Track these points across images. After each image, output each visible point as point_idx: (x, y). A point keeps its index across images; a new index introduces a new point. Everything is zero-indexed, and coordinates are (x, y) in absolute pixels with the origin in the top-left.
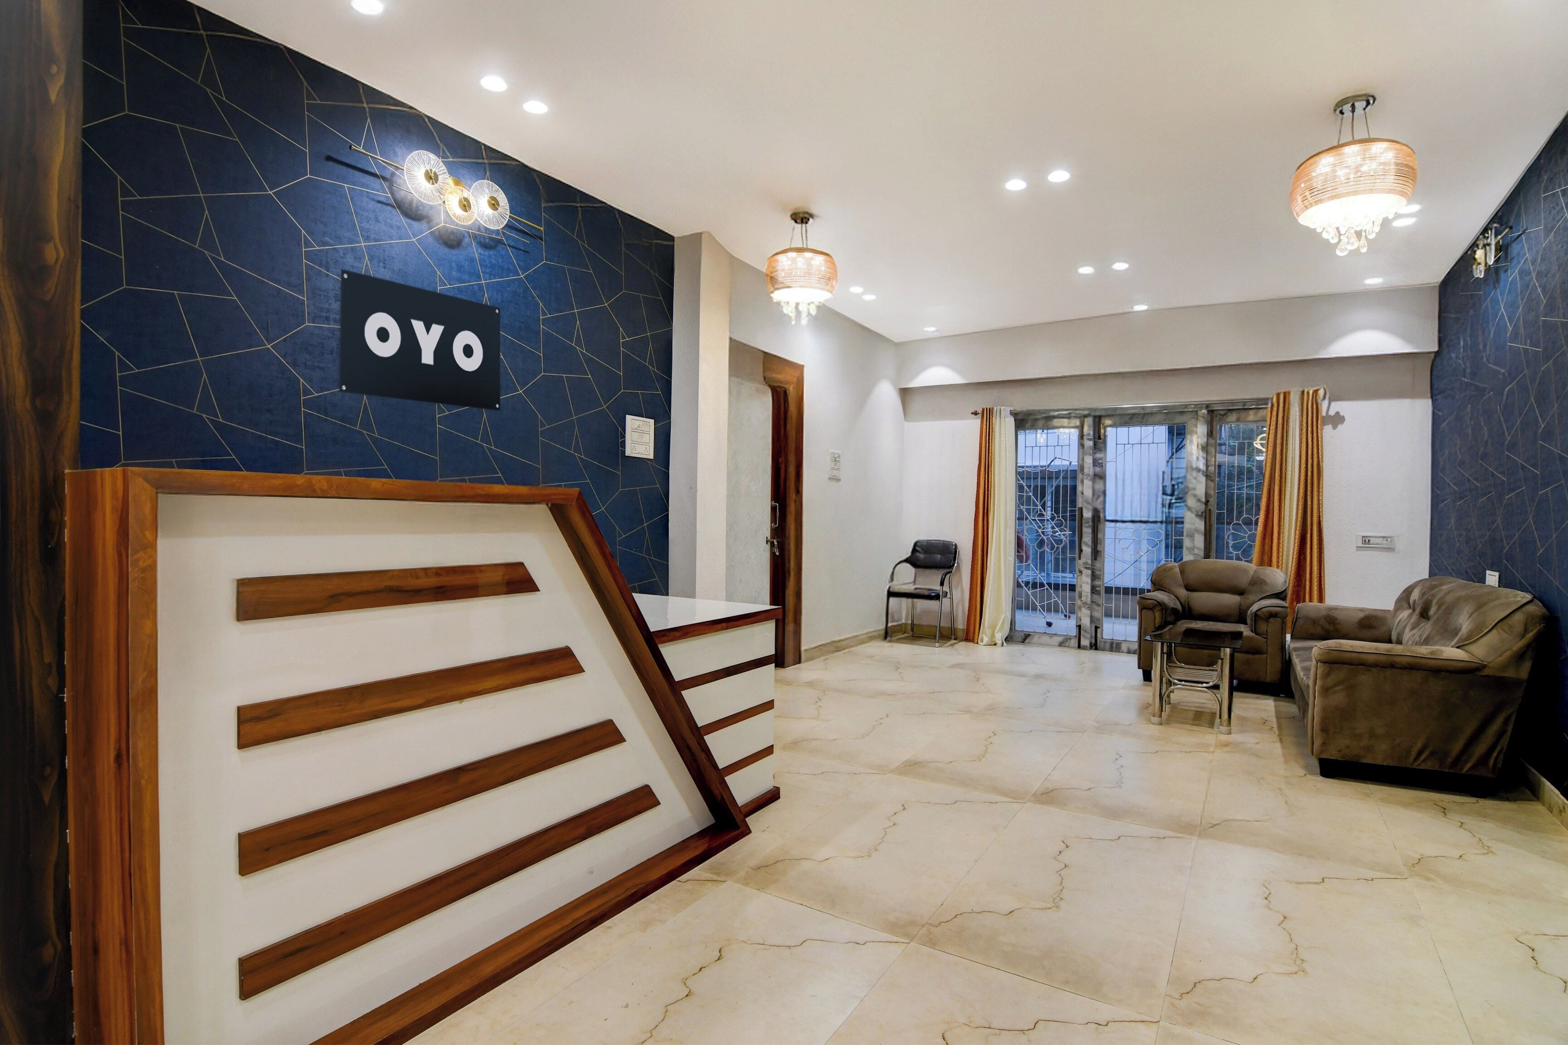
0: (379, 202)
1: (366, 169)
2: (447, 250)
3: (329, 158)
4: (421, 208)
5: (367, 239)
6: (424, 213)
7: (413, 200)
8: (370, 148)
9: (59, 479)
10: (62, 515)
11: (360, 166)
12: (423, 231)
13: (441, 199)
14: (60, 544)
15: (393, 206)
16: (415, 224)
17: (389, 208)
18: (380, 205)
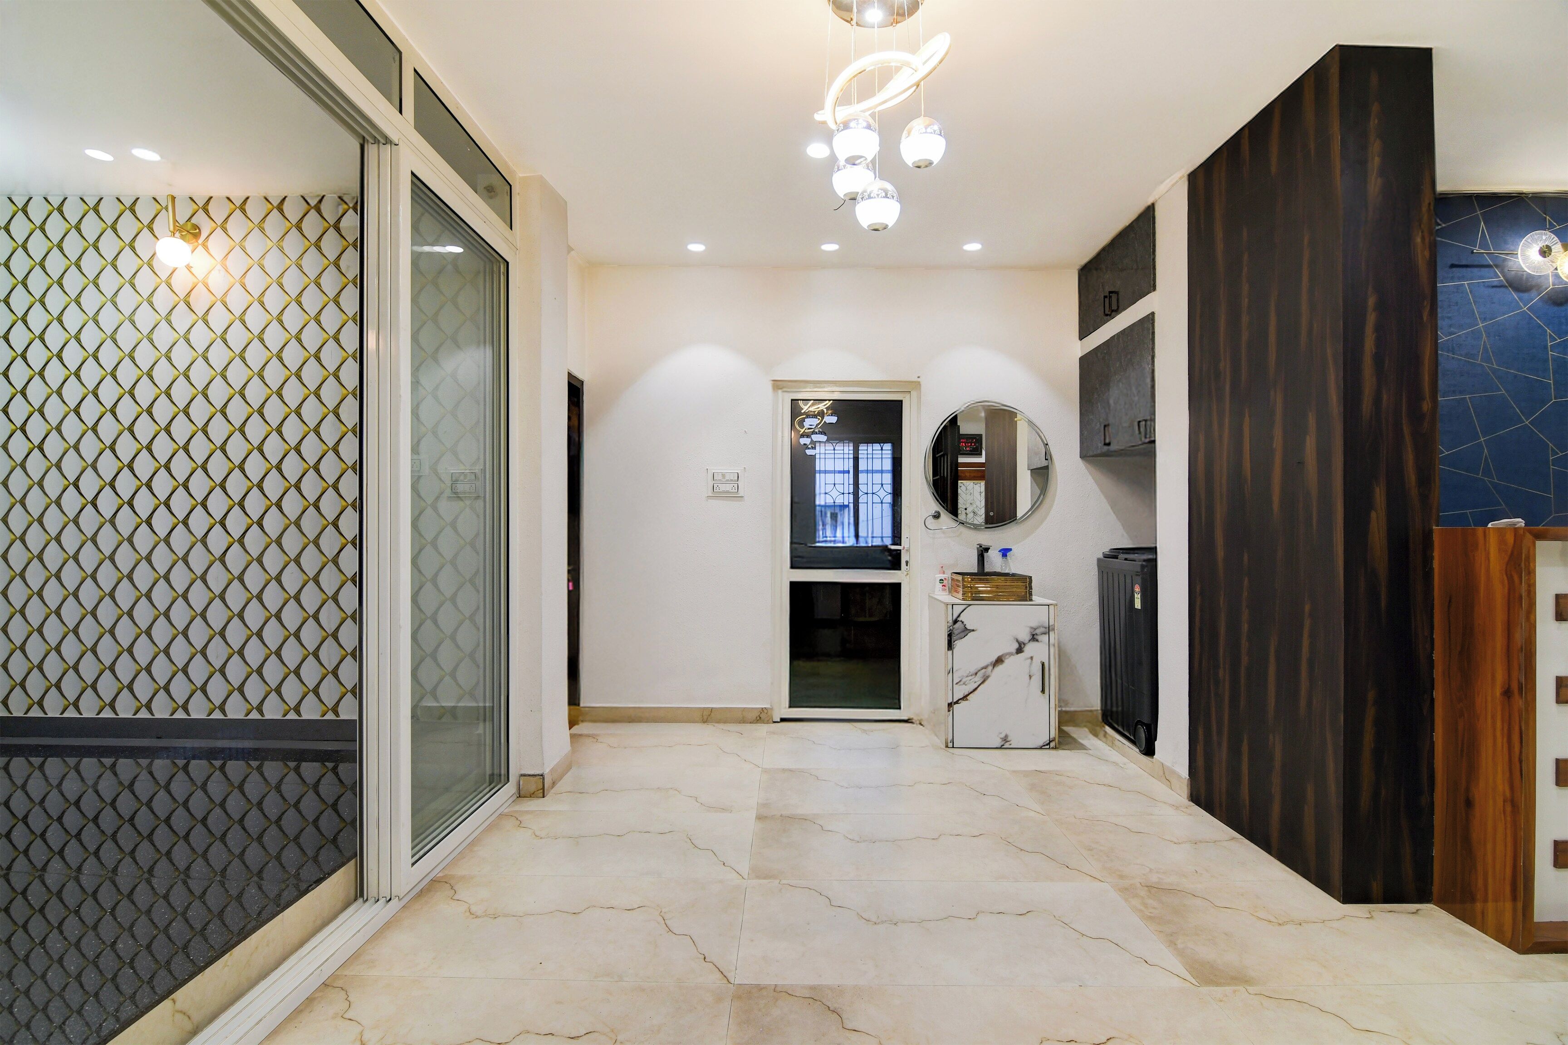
0: (1493, 287)
1: (1482, 264)
2: (1556, 308)
3: (1453, 266)
4: (1531, 280)
5: (1484, 320)
6: (1533, 283)
7: (1523, 275)
8: (1484, 246)
9: (1431, 531)
10: (1433, 551)
11: (1476, 263)
12: (1536, 299)
13: (1553, 267)
14: (1432, 569)
15: (1506, 287)
16: (1525, 296)
17: (1502, 289)
18: (1494, 289)
